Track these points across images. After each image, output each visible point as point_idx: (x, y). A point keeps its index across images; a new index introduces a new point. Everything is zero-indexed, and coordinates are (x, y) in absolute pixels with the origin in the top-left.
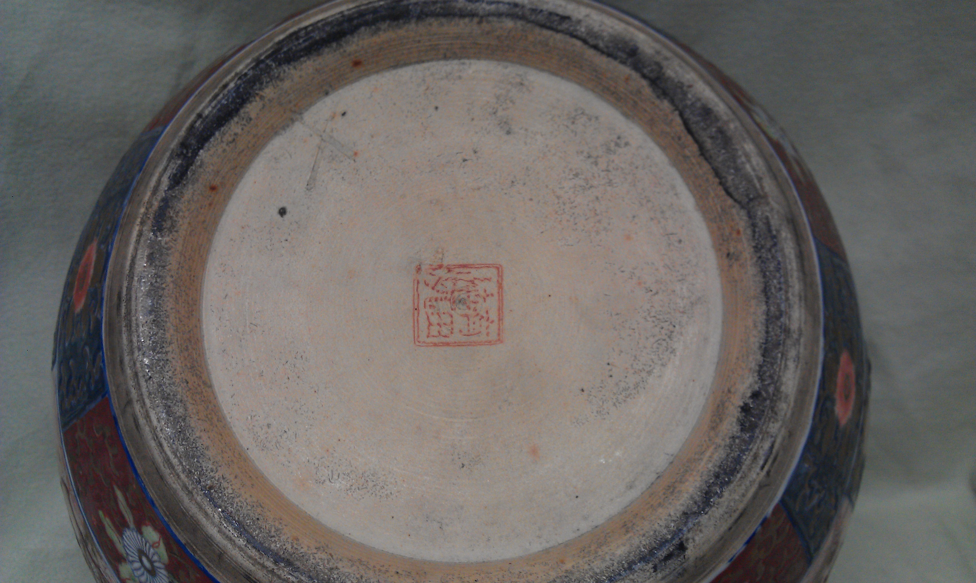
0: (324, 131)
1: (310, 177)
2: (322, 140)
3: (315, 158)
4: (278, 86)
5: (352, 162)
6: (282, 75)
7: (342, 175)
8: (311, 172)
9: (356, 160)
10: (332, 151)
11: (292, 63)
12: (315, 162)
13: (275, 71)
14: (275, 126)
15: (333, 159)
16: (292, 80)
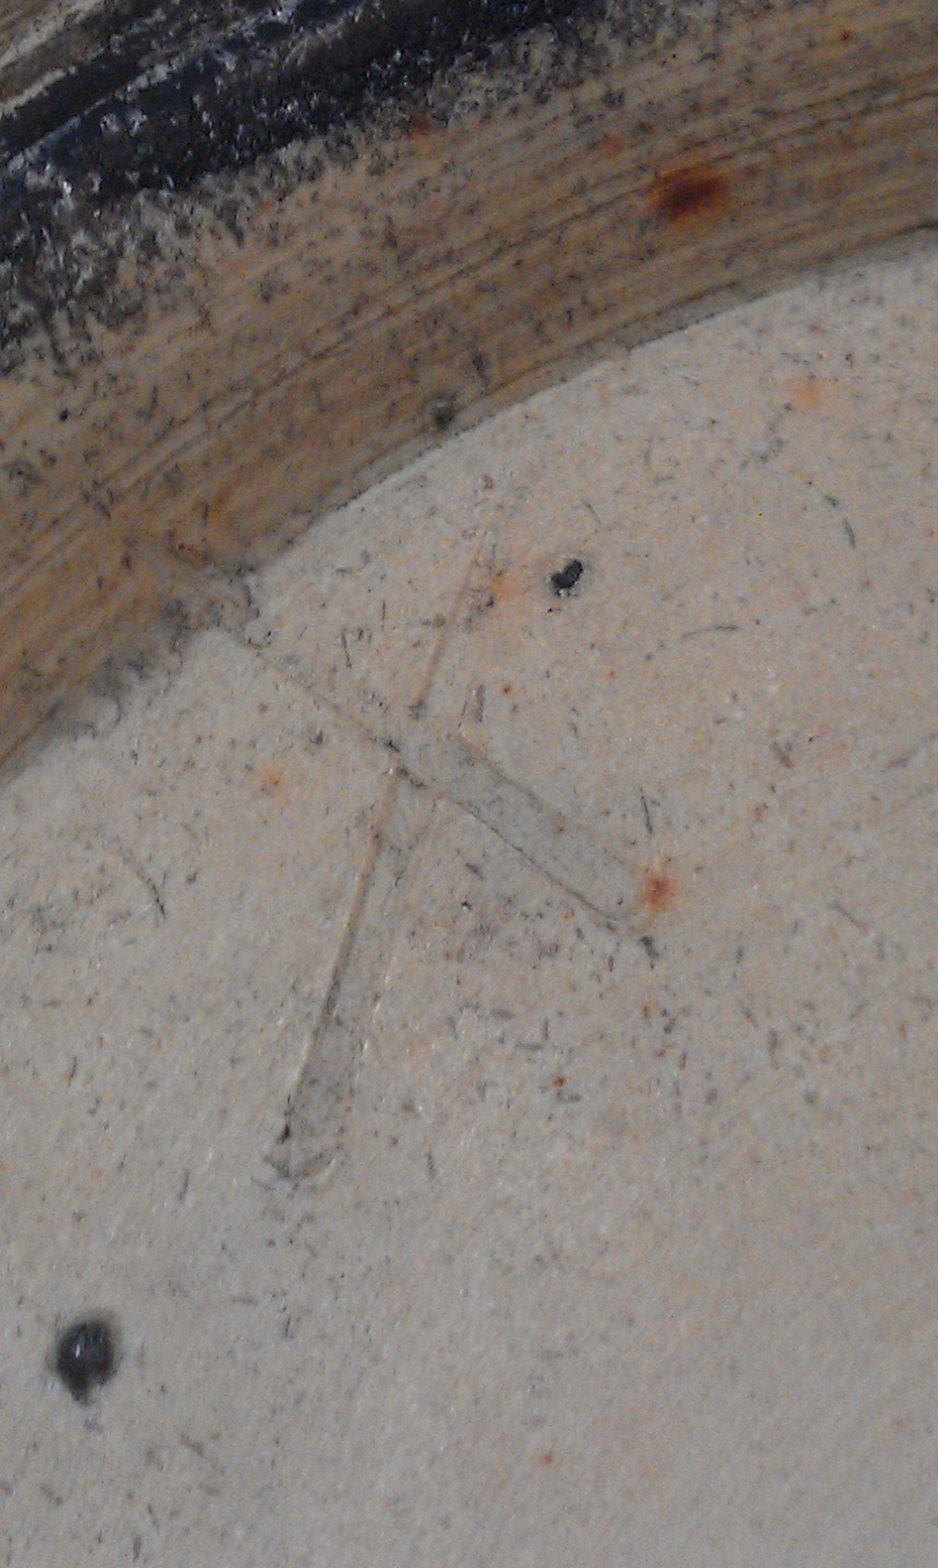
0: (418, 708)
1: (305, 1072)
2: (403, 772)
3: (344, 917)
4: (92, 358)
5: (633, 951)
6: (127, 270)
7: (552, 1059)
8: (316, 1033)
9: (658, 945)
10: (474, 869)
11: (208, 181)
12: (346, 955)
13: (80, 238)
14: (48, 664)
15: (484, 930)
16: (205, 320)
